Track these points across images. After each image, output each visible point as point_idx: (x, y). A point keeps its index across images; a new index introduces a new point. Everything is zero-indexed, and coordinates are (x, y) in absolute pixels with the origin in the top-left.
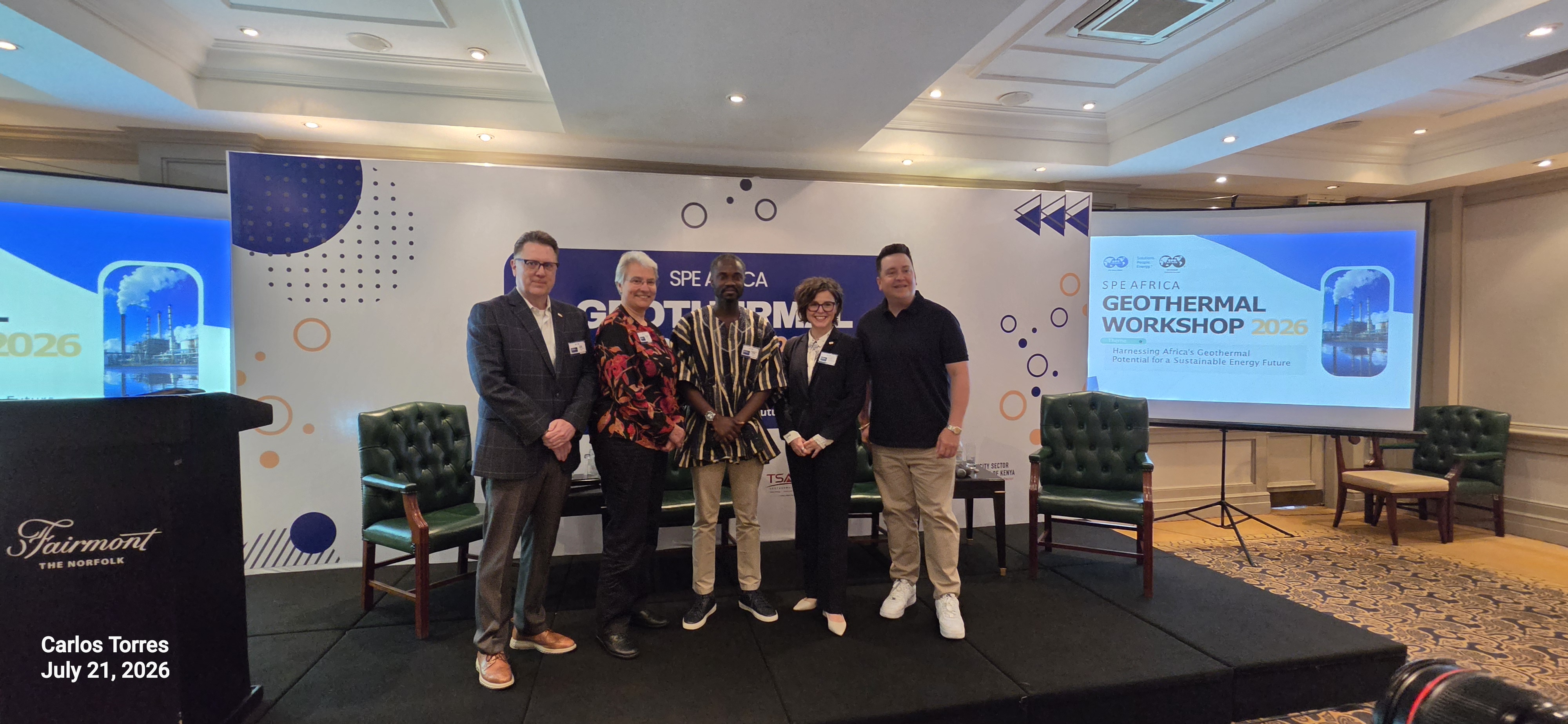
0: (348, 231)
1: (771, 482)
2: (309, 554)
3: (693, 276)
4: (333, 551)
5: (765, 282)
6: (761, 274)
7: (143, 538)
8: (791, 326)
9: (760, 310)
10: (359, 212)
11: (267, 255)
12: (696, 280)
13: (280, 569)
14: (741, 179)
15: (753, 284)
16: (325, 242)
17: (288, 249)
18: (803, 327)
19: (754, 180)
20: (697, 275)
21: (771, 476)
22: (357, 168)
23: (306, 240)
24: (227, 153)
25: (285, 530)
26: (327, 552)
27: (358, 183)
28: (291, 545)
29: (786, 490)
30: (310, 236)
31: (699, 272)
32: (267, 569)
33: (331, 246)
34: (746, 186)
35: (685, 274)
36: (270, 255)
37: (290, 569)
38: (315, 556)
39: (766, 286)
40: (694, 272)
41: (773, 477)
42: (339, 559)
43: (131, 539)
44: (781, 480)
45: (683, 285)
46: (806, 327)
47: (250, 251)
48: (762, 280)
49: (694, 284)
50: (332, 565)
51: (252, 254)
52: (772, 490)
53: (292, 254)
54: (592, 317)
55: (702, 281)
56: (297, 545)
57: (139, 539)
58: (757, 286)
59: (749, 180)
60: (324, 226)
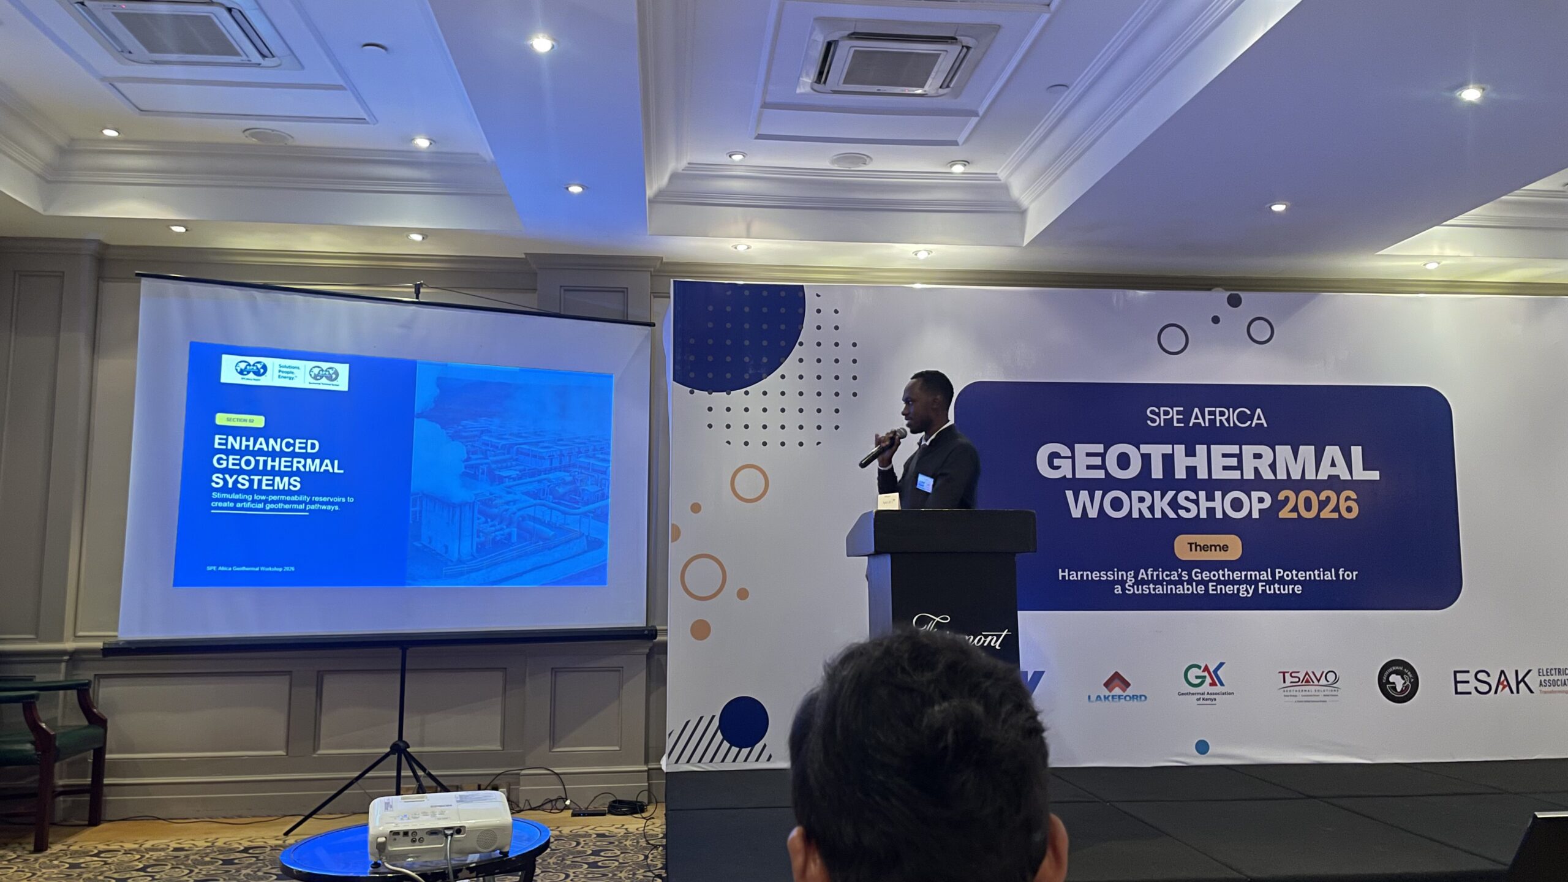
0: (789, 366)
2: (738, 749)
3: (1174, 413)
4: (765, 746)
5: (1263, 421)
7: (998, 637)
8: (1299, 477)
9: (1258, 456)
10: (801, 344)
11: (706, 393)
12: (1178, 419)
13: (705, 767)
14: (1228, 293)
15: (1249, 422)
16: (766, 378)
17: (728, 386)
19: (1244, 295)
20: (1178, 413)
22: (801, 294)
23: (747, 376)
24: (672, 281)
25: (713, 717)
26: (758, 747)
27: (801, 311)
28: (719, 737)
30: (750, 373)
31: (1182, 409)
32: (693, 765)
33: (771, 381)
34: (1235, 302)
36: (711, 394)
37: (716, 766)
38: (745, 751)
39: (1265, 425)
40: (1175, 409)
42: (770, 756)
43: (990, 638)
45: (1162, 424)
47: (690, 389)
48: (1259, 418)
49: (1175, 424)
50: (763, 765)
51: (692, 392)
53: (732, 392)
54: (1055, 464)
55: (1186, 420)
56: (725, 737)
57: (995, 638)
58: (1253, 425)
59: (1238, 294)
60: (765, 360)
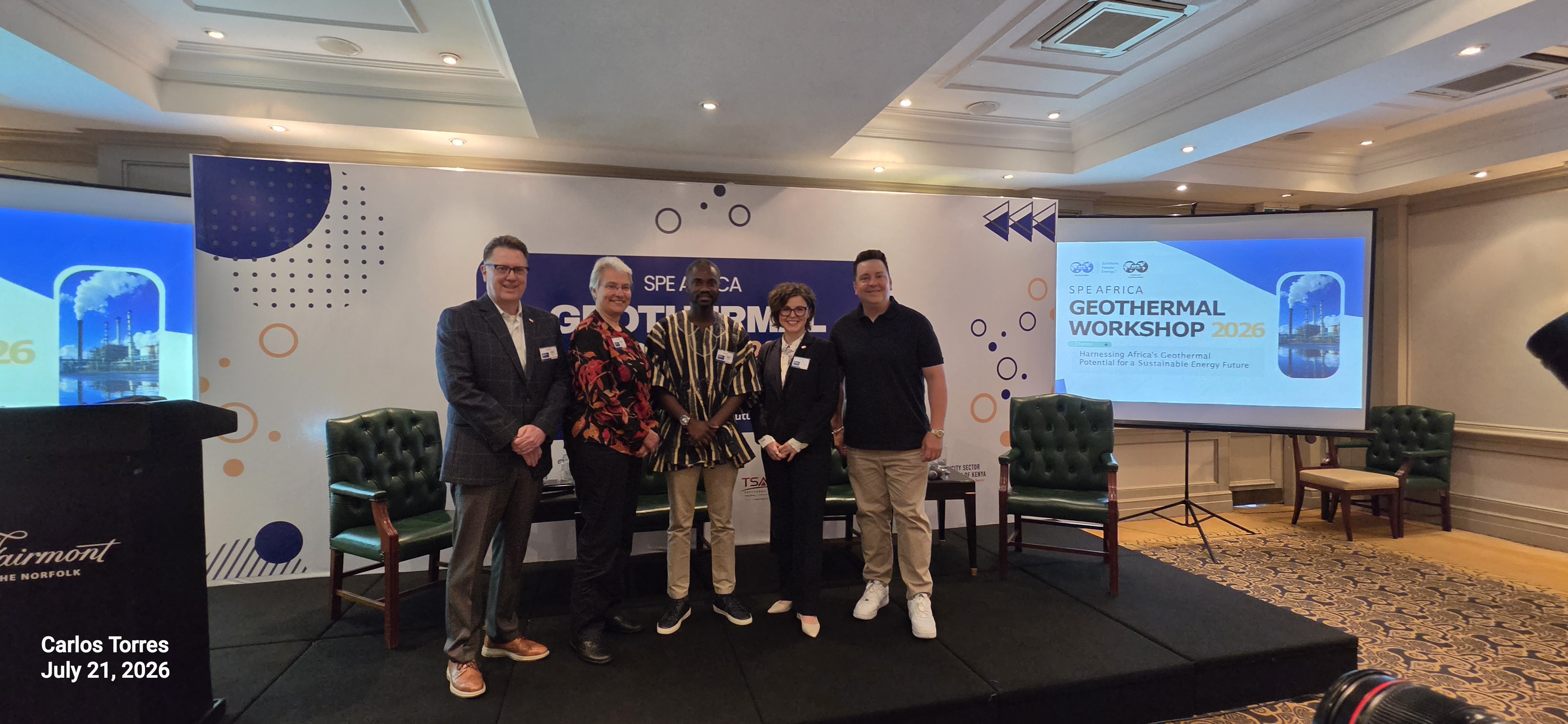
0: (316, 235)
1: (746, 486)
2: (274, 564)
3: (667, 281)
4: (300, 561)
5: (739, 287)
6: (736, 279)
7: (101, 549)
8: (765, 331)
9: (734, 314)
10: (328, 217)
11: (232, 259)
12: (670, 285)
13: (243, 580)
14: (716, 184)
15: (727, 288)
16: (292, 247)
17: (254, 255)
18: (777, 331)
19: (727, 186)
20: (671, 280)
21: (746, 479)
22: (326, 172)
23: (273, 245)
24: (191, 156)
25: (249, 540)
26: (294, 562)
27: (326, 187)
28: (256, 555)
29: (761, 493)
30: (276, 241)
31: (674, 277)
32: (230, 580)
33: (298, 250)
34: (720, 191)
35: (659, 279)
36: (236, 260)
37: (254, 579)
38: (281, 566)
39: (740, 291)
40: (668, 277)
41: (748, 481)
42: (305, 569)
43: (88, 551)
44: (756, 483)
45: (657, 290)
46: (779, 331)
47: (214, 256)
48: (736, 285)
49: (668, 289)
50: (298, 575)
51: (216, 259)
52: (747, 494)
53: (258, 259)
54: (565, 322)
55: (677, 286)
56: (261, 556)
57: (96, 550)
58: (731, 291)
59: (722, 186)
60: (291, 230)
